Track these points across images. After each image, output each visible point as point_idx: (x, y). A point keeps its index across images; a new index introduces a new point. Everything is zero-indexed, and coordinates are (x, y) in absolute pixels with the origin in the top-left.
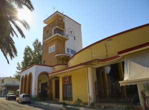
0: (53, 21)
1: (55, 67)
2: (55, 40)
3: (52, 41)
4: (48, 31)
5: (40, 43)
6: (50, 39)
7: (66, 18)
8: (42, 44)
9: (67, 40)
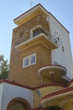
0: (31, 18)
1: (41, 90)
2: (35, 46)
3: (30, 48)
4: (21, 34)
5: (5, 62)
6: (27, 44)
7: (51, 17)
8: (8, 63)
9: (56, 48)
